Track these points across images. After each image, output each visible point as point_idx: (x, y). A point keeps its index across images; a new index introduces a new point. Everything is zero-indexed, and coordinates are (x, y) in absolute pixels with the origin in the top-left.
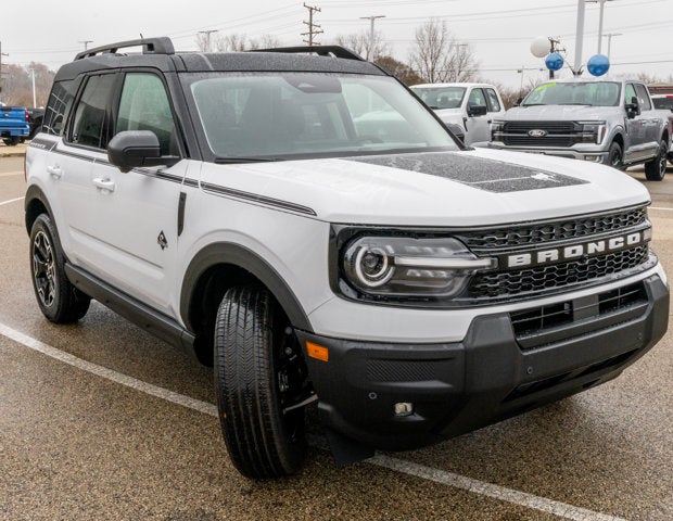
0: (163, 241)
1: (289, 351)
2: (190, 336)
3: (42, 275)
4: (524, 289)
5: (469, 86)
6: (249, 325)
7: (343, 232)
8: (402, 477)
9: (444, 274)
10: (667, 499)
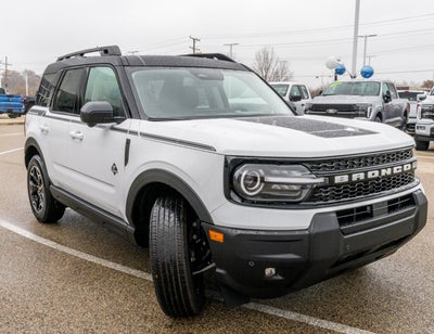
0: (115, 169)
1: (195, 237)
2: (132, 229)
3: (35, 193)
4: (344, 197)
5: (291, 84)
6: (172, 220)
7: (233, 161)
8: (266, 315)
9: (295, 188)
10: (430, 328)
